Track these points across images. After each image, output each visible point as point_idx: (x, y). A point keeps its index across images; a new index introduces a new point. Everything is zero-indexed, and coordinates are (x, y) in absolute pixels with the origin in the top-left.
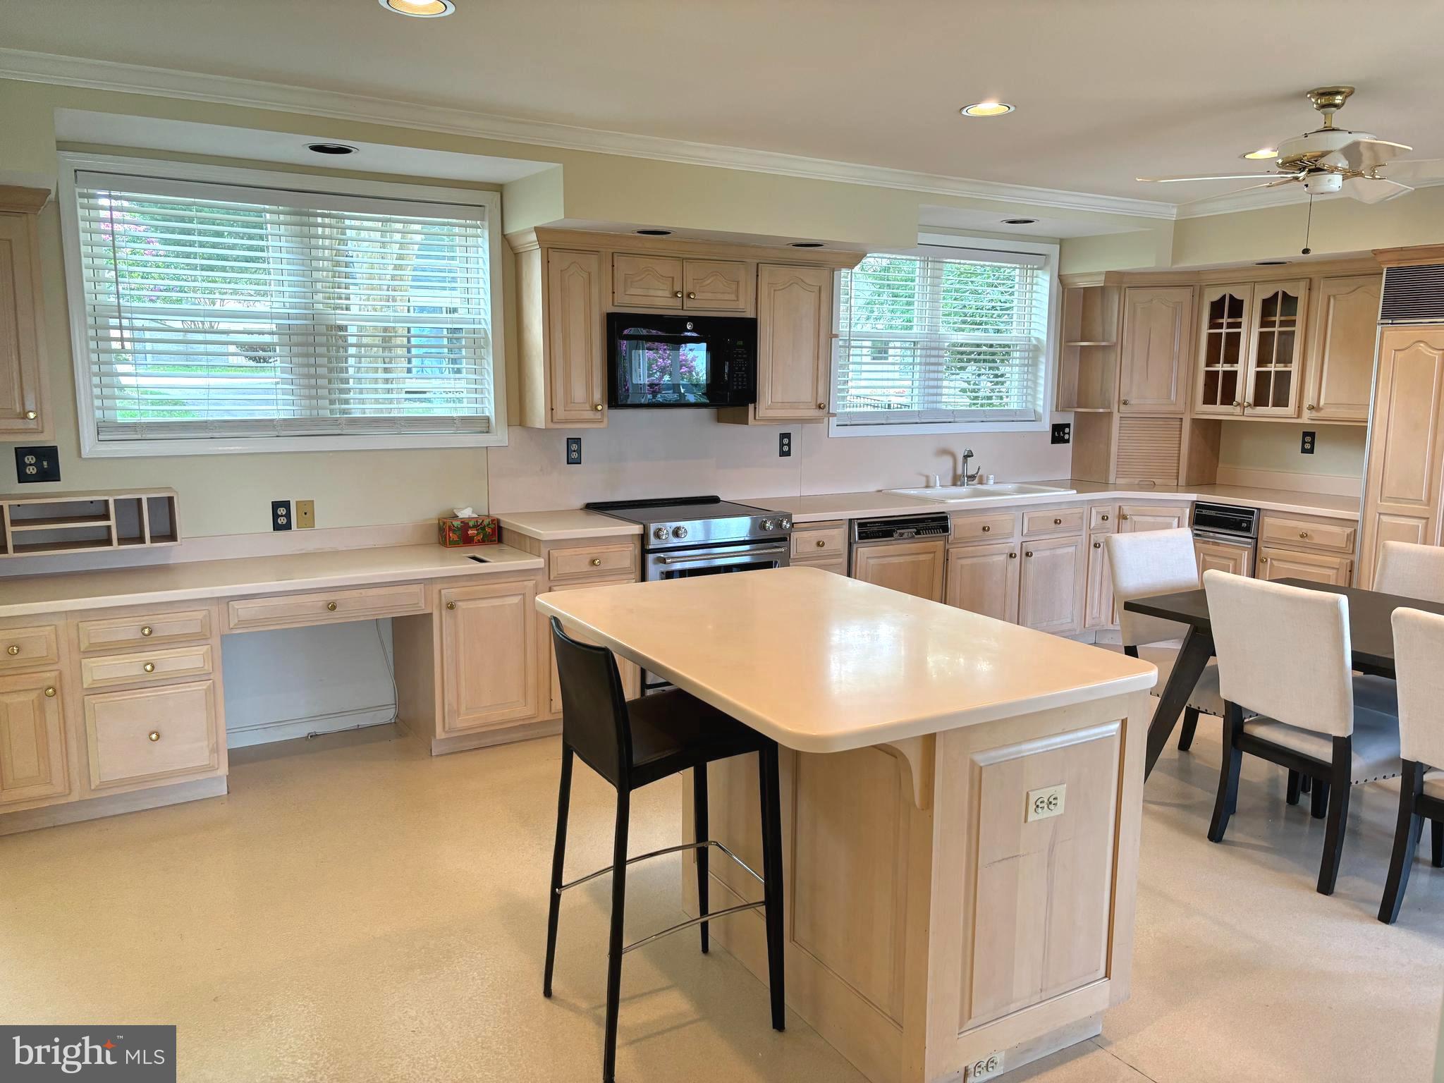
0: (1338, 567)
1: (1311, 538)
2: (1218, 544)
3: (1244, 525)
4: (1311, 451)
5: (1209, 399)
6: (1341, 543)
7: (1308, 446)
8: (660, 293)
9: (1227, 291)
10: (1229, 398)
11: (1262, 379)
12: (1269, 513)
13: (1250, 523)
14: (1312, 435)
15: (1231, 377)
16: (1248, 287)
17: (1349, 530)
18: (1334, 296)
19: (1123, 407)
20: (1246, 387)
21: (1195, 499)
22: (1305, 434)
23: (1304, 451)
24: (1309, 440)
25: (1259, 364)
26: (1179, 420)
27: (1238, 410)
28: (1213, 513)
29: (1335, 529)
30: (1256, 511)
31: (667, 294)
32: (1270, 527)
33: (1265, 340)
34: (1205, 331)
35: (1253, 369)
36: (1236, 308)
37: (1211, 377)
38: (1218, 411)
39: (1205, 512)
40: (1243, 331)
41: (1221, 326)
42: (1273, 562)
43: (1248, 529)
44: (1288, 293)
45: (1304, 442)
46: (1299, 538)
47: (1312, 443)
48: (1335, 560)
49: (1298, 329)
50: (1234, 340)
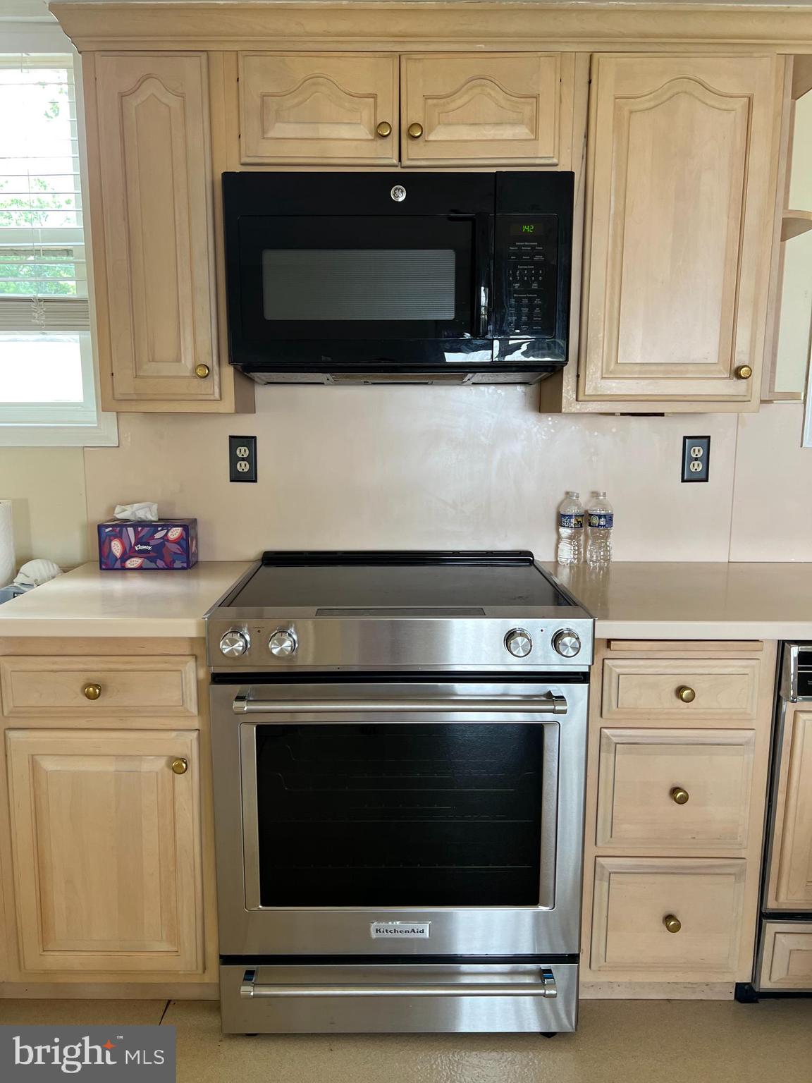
8: (345, 132)
31: (364, 132)
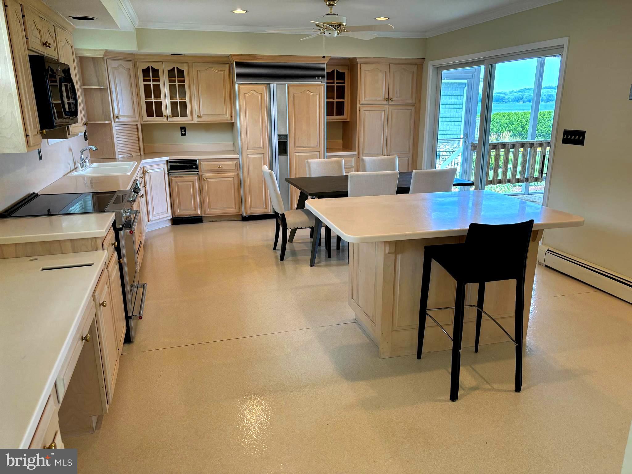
0: (233, 177)
1: (222, 167)
2: (182, 177)
3: (194, 167)
4: (185, 134)
5: (150, 114)
6: (233, 167)
7: (183, 133)
9: (150, 65)
10: (159, 114)
11: (174, 105)
12: (202, 160)
13: (196, 165)
14: (184, 128)
15: (159, 105)
16: (160, 64)
17: (235, 162)
18: (199, 71)
19: (117, 120)
20: (167, 108)
21: (168, 159)
22: (181, 128)
23: (182, 135)
24: (183, 130)
25: (171, 98)
26: (135, 125)
27: (165, 119)
28: (178, 164)
29: (230, 163)
30: (197, 160)
31: (40, 42)
32: (203, 166)
33: (172, 88)
34: (142, 84)
35: (169, 101)
36: (156, 72)
37: (149, 104)
38: (155, 120)
39: (174, 164)
40: (161, 83)
41: (149, 81)
42: (208, 179)
43: (196, 168)
44: (179, 67)
45: (181, 131)
46: (218, 168)
47: (185, 131)
48: (232, 174)
49: (186, 83)
50: (157, 88)
